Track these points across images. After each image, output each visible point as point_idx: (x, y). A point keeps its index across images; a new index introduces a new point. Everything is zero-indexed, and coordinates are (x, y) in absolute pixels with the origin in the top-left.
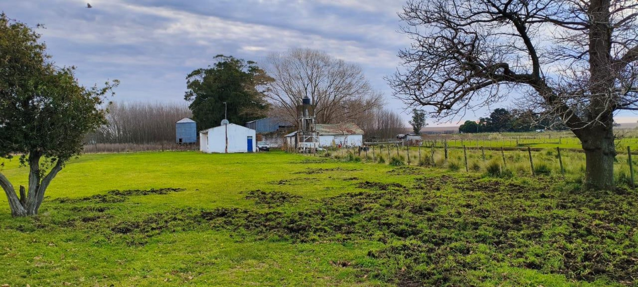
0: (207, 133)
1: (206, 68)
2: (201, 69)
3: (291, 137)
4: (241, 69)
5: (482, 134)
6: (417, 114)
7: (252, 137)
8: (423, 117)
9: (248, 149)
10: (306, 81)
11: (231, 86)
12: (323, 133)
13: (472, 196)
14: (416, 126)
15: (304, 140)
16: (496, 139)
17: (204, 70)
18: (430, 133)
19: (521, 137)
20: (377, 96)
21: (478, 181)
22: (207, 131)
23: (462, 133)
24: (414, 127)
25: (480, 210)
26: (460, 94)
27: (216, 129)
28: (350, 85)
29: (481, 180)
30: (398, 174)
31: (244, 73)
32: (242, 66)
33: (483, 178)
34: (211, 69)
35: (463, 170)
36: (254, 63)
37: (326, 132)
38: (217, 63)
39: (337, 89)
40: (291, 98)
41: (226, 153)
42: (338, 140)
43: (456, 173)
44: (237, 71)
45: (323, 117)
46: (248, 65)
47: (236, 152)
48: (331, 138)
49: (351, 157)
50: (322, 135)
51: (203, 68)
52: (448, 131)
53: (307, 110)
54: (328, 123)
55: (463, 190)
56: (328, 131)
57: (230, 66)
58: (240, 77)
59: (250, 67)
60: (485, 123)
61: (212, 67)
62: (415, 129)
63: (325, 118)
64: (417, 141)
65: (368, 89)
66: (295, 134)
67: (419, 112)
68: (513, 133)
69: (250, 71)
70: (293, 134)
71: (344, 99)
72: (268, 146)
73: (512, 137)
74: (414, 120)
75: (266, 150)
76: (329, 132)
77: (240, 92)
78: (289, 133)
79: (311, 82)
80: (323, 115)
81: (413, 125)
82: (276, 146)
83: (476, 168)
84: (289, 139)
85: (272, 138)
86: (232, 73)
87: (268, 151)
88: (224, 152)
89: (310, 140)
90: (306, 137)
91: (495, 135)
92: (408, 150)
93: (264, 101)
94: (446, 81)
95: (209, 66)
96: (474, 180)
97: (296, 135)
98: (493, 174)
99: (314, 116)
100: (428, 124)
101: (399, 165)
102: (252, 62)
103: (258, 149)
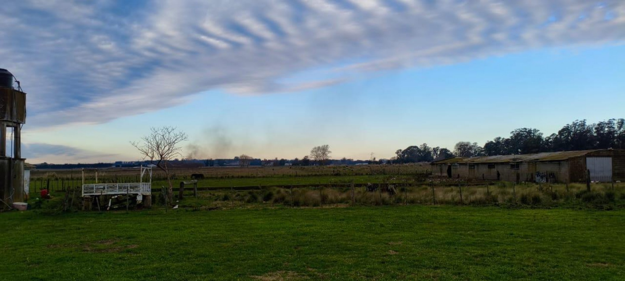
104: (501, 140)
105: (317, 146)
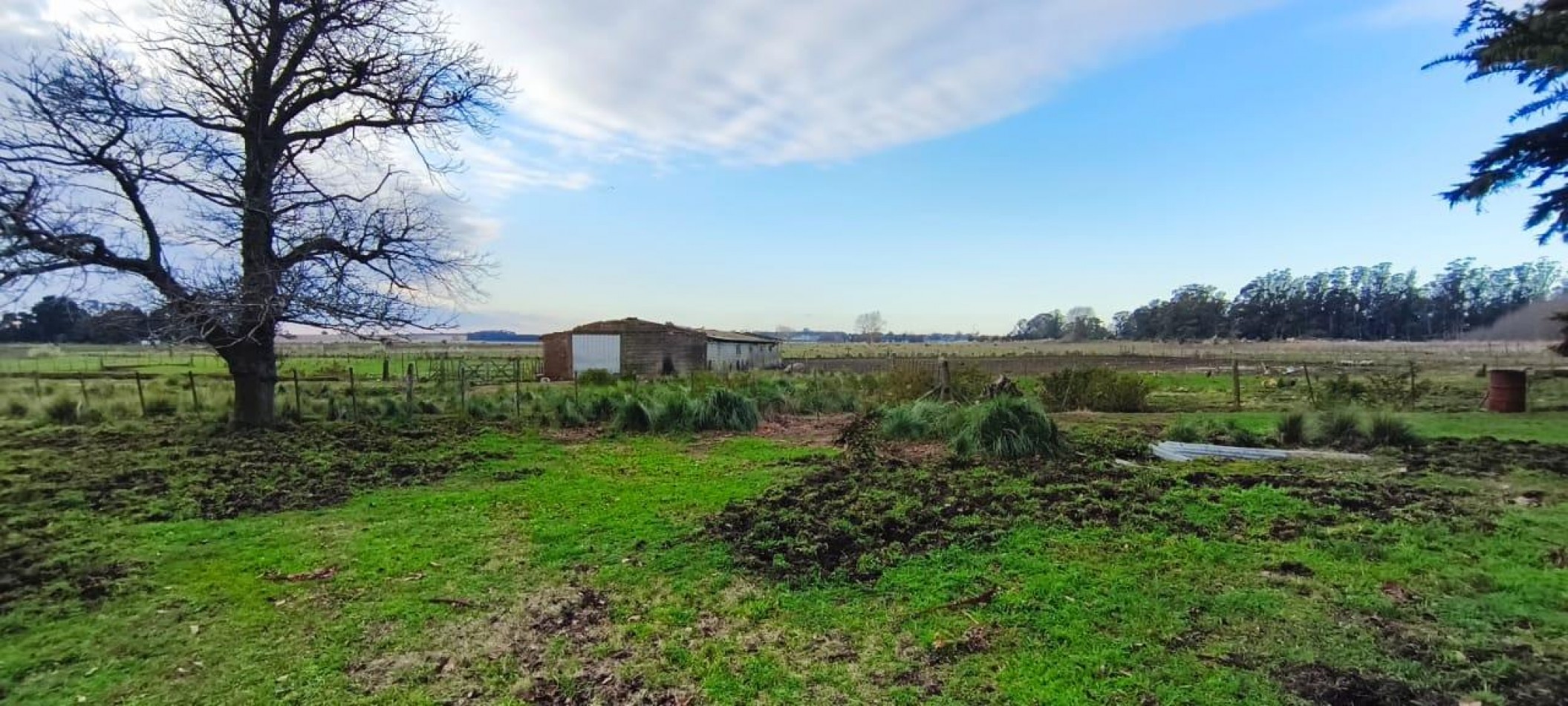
13: (23, 457)
16: (48, 355)
19: (108, 353)
25: (50, 473)
29: (36, 431)
33: (37, 427)
60: (18, 323)
68: (88, 346)
73: (85, 354)
83: (17, 411)
91: (44, 348)
96: (19, 432)
98: (60, 420)
104: (1160, 304)
105: (863, 312)
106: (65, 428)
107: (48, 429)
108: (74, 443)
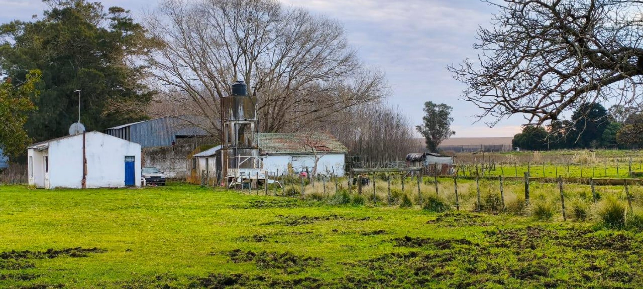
0: (47, 149)
1: (27, 21)
2: (18, 23)
3: (207, 158)
4: (94, 22)
5: (558, 152)
6: (432, 113)
7: (134, 157)
8: (446, 119)
9: (126, 181)
10: (235, 50)
11: (78, 56)
12: (270, 151)
13: (593, 256)
14: (431, 137)
15: (239, 164)
16: (586, 162)
17: (24, 23)
18: (459, 149)
19: (633, 159)
20: (371, 80)
21: (590, 235)
22: (46, 144)
23: (518, 150)
24: (428, 138)
25: (615, 273)
26: (570, 95)
27: (64, 142)
28: (318, 61)
29: (596, 234)
30: (450, 225)
31: (104, 31)
32: (98, 16)
33: (596, 230)
34: (39, 22)
35: (558, 219)
36: (123, 10)
37: (275, 148)
38: (50, 11)
39: (294, 65)
40: (204, 83)
41: (84, 187)
42: (299, 164)
43: (548, 223)
44: (90, 27)
45: (266, 119)
46: (112, 15)
47: (103, 186)
48: (286, 160)
49: (345, 196)
50: (269, 155)
51: (22, 21)
52: (491, 146)
53: (240, 107)
54: (276, 132)
55: (574, 248)
56: (280, 145)
57: (77, 18)
58: (96, 38)
59: (114, 19)
60: (562, 131)
61: (41, 17)
62: (428, 141)
63: (270, 120)
64: (445, 167)
65: (353, 66)
66: (217, 151)
67: (437, 109)
68: (615, 151)
69: (115, 27)
70: (212, 151)
71: (307, 85)
72: (163, 176)
73: (615, 159)
74: (427, 125)
75: (160, 183)
76: (281, 149)
77: (97, 68)
78: (203, 150)
79: (245, 52)
80: (266, 115)
81: (425, 133)
82: (172, 174)
83: (580, 214)
84: (202, 163)
85: (164, 159)
86: (79, 32)
87: (163, 184)
88: (80, 186)
89: (248, 165)
90: (242, 159)
91: (584, 153)
92: (436, 183)
93: (140, 87)
94: (545, 73)
95: (34, 16)
96: (584, 234)
97: (218, 153)
98: (613, 224)
99: (255, 119)
100: (454, 133)
101: (442, 211)
102: (120, 10)
103: (145, 181)
106: (617, 233)
107: (604, 232)
108: (626, 248)
